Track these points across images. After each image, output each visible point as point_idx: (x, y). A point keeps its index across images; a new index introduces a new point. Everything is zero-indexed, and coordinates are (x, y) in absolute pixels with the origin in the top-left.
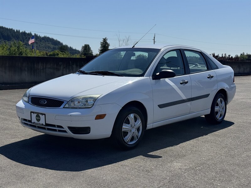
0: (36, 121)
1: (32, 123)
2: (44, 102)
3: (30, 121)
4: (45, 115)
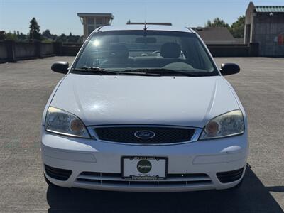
0: (137, 173)
1: (123, 178)
2: (148, 135)
3: (120, 175)
4: (166, 159)
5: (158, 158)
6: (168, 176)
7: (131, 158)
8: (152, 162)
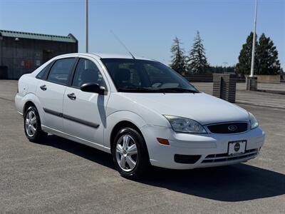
1: (228, 156)
4: (246, 141)
5: (243, 141)
6: (246, 151)
7: (232, 142)
8: (240, 143)
